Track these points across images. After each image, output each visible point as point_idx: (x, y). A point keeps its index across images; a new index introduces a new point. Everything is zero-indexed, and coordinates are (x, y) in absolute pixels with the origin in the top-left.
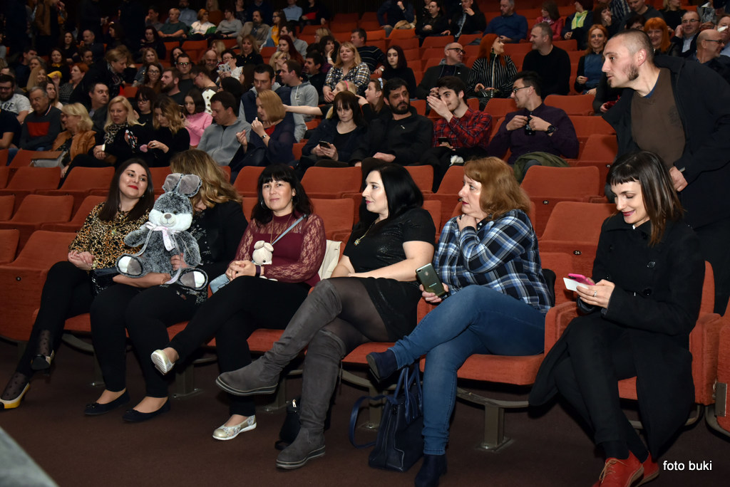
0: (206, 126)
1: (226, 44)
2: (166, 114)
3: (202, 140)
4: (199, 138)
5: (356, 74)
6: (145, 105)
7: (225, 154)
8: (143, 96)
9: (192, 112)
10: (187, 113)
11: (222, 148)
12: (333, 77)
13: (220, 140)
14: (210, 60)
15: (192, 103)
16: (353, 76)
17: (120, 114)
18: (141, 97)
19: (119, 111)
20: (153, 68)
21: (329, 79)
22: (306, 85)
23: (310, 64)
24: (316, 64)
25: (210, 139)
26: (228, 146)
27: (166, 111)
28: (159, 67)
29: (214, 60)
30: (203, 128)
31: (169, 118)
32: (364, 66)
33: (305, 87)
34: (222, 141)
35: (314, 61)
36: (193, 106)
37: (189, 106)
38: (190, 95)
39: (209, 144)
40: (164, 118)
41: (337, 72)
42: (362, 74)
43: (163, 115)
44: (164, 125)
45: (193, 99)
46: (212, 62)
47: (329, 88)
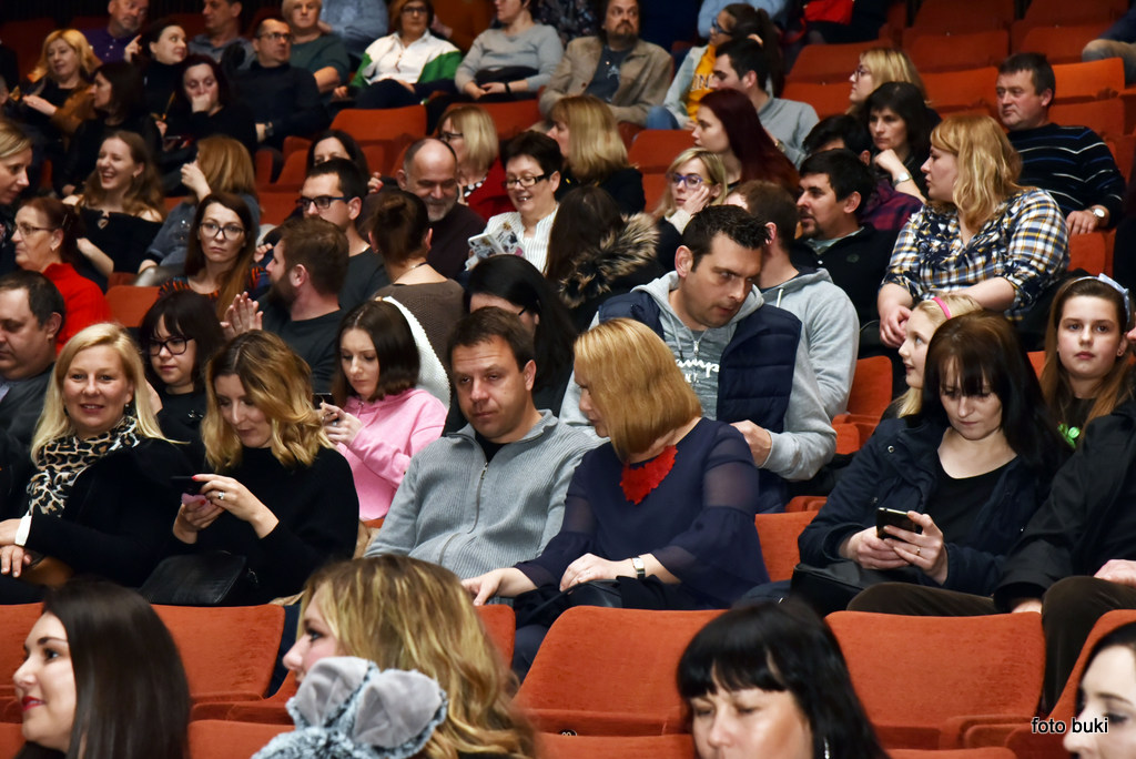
0: (416, 442)
1: (497, 122)
2: (259, 395)
3: (402, 498)
4: (391, 489)
5: (1009, 235)
6: (178, 359)
7: (489, 552)
8: (169, 326)
9: (367, 389)
10: (346, 394)
11: (481, 529)
12: (922, 248)
13: (471, 499)
14: (431, 184)
15: (366, 357)
16: (998, 245)
17: (109, 388)
18: (164, 332)
19: (103, 377)
20: (220, 213)
21: (904, 257)
22: (814, 282)
23: (820, 198)
24: (842, 195)
25: (432, 496)
26: (502, 523)
27: (258, 384)
28: (242, 212)
29: (445, 184)
30: (408, 451)
31: (269, 412)
32: (1043, 205)
33: (808, 290)
34: (478, 502)
35: (833, 182)
36: (373, 367)
37: (354, 367)
38: (363, 326)
39: (426, 515)
40: (254, 413)
41: (935, 230)
42: (1032, 234)
43: (248, 401)
44: (254, 441)
45: (374, 338)
46: (438, 192)
47: (905, 295)
